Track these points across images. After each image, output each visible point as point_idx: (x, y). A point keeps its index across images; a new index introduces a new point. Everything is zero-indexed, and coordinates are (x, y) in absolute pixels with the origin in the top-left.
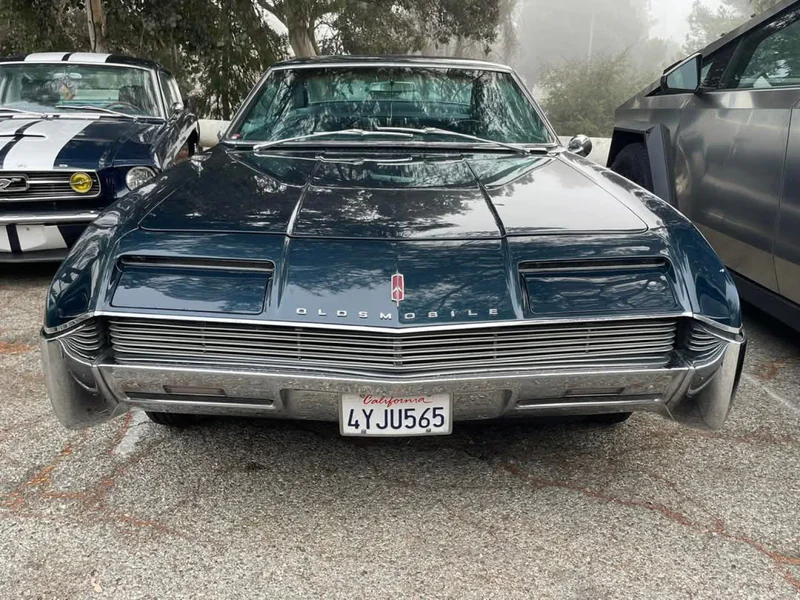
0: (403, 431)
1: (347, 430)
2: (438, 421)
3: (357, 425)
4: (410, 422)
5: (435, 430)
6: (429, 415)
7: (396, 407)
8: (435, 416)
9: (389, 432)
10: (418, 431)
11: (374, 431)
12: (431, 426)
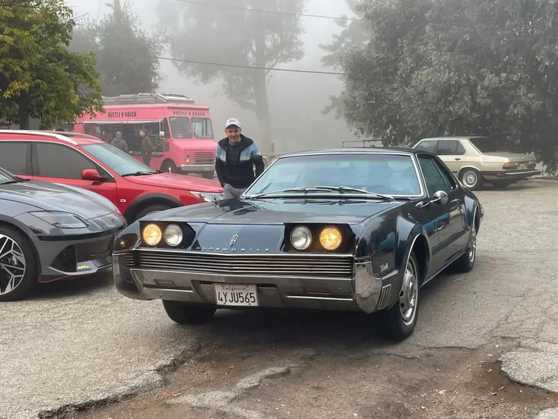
0: (239, 304)
1: (219, 303)
2: (252, 300)
3: (222, 300)
4: (241, 299)
5: (252, 304)
6: (248, 296)
7: (235, 291)
8: (251, 297)
9: (234, 304)
10: (245, 304)
11: (228, 303)
12: (250, 302)
